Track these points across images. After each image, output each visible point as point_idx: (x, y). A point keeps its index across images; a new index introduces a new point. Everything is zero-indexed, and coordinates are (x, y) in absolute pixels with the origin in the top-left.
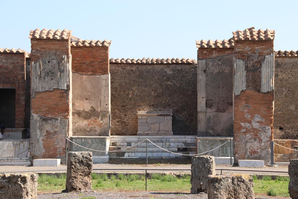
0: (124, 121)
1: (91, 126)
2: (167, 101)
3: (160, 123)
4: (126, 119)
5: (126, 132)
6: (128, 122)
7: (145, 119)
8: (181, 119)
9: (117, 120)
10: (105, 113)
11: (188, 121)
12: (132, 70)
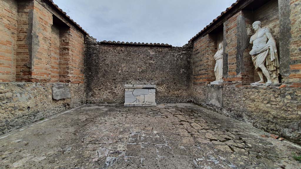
0: (114, 92)
2: (150, 76)
3: (144, 95)
5: (115, 101)
6: (118, 92)
7: (131, 91)
8: (161, 91)
9: (109, 91)
11: (166, 92)
12: (122, 50)
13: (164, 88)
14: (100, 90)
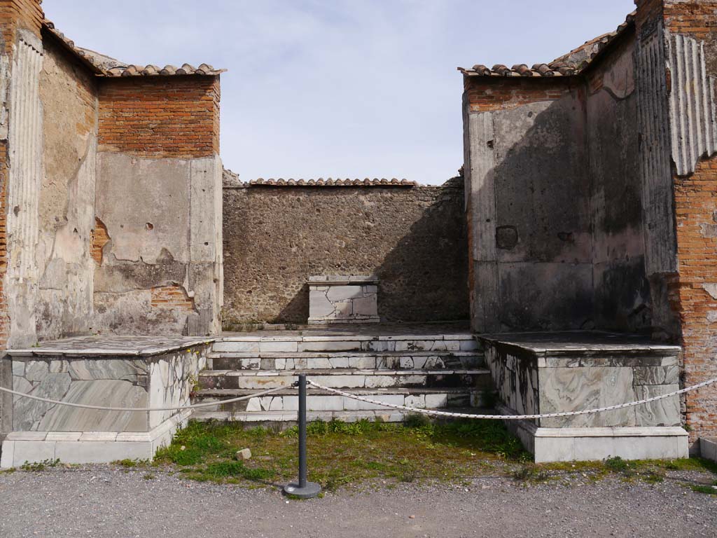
0: (283, 296)
1: (161, 305)
3: (352, 299)
4: (286, 293)
6: (291, 297)
7: (323, 291)
10: (201, 266)
11: (406, 295)
13: (401, 285)
14: (250, 292)
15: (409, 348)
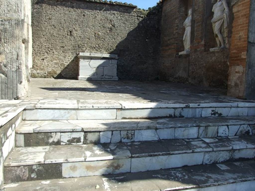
3: (104, 67)
4: (64, 61)
6: (67, 64)
7: (87, 61)
9: (55, 62)
13: (127, 61)
14: (43, 59)
15: (212, 114)
